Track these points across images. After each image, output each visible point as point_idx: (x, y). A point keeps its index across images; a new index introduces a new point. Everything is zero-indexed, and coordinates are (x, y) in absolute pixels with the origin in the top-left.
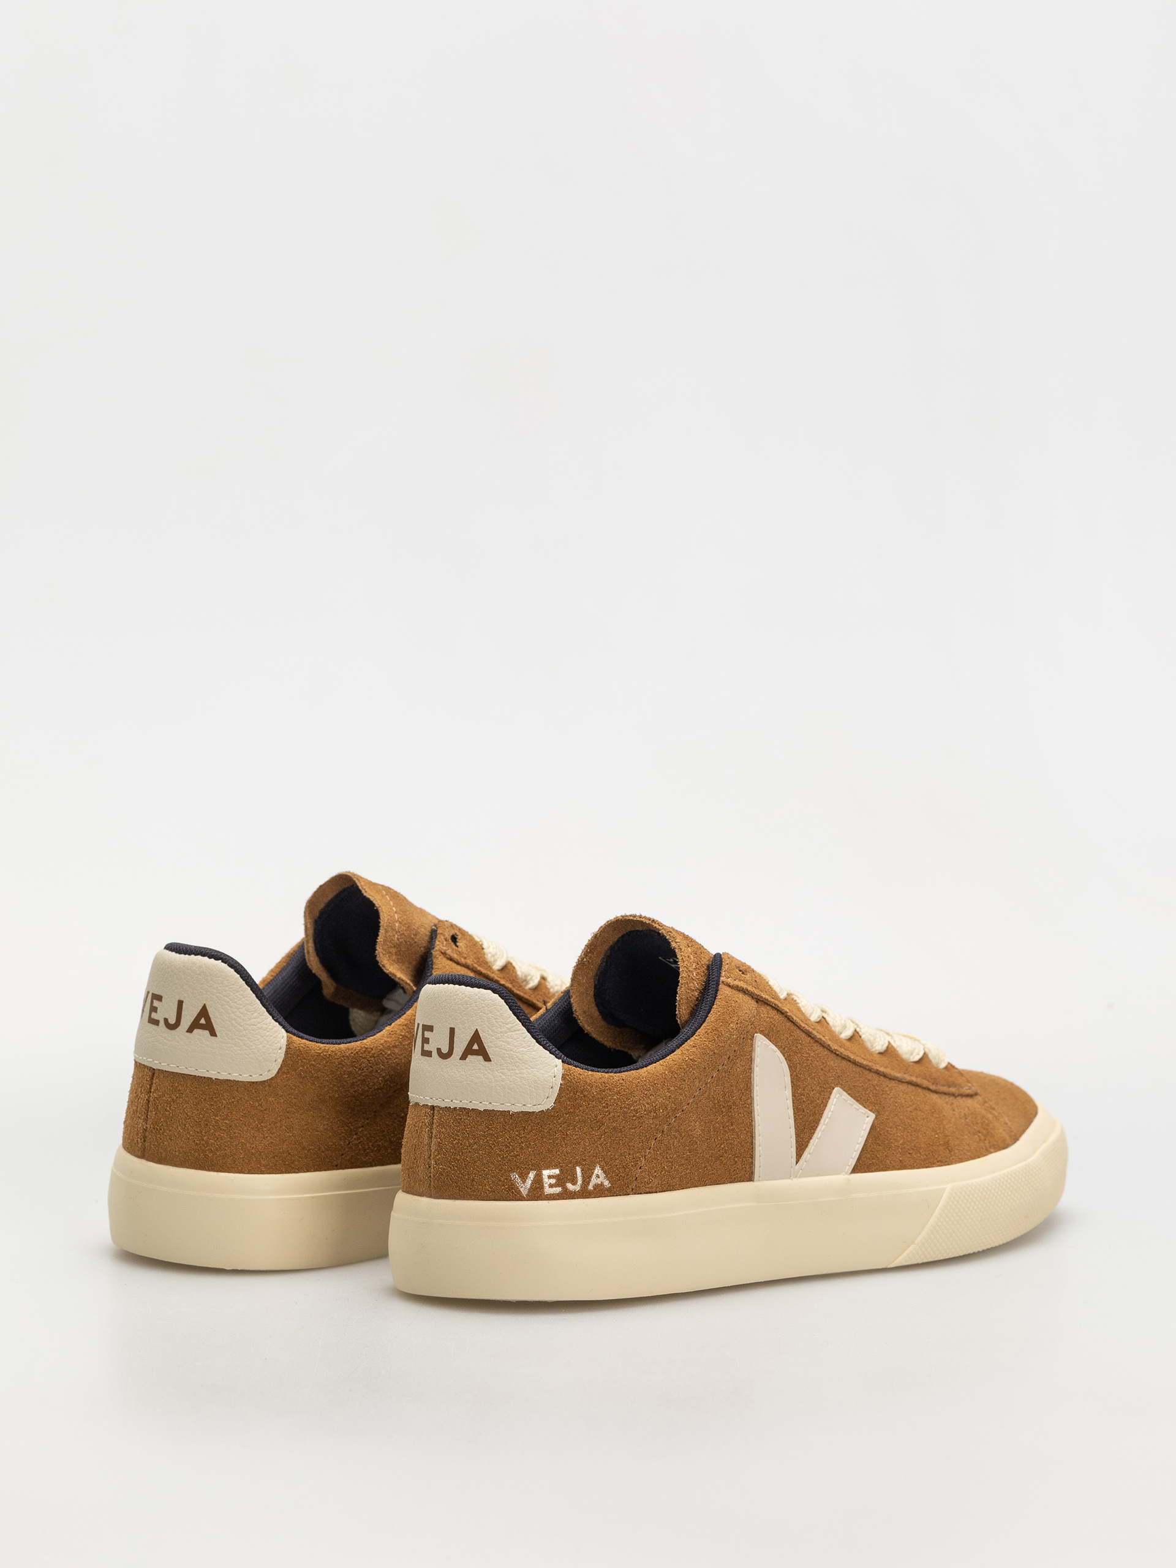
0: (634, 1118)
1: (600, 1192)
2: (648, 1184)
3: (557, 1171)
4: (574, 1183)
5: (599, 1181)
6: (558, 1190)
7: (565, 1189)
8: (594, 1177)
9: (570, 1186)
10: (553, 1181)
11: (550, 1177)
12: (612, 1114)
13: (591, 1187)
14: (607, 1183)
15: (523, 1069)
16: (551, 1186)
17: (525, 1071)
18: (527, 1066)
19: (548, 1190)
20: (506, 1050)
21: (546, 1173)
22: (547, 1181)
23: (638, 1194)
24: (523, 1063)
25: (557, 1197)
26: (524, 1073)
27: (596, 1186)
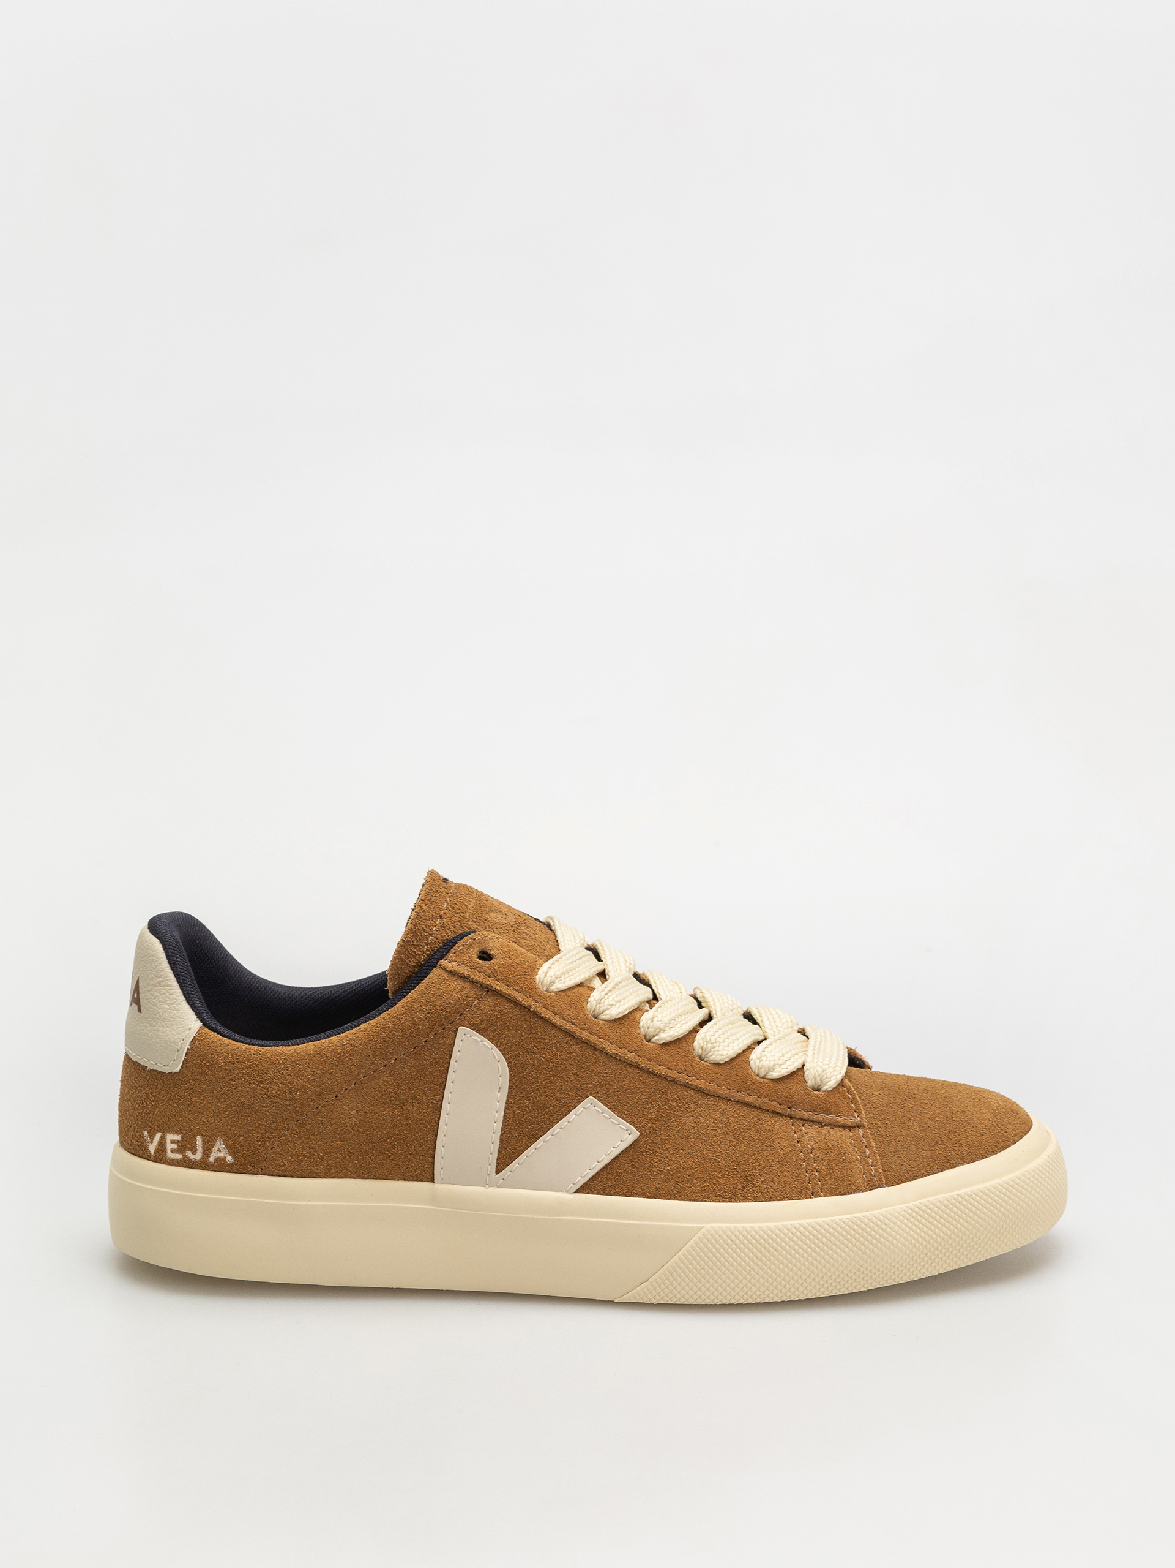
0: (265, 1096)
1: (220, 1166)
2: (281, 1166)
3: (178, 1137)
4: (194, 1152)
5: (221, 1155)
6: (179, 1156)
7: (185, 1156)
8: (215, 1148)
9: (189, 1154)
10: (175, 1146)
11: (173, 1142)
12: (239, 1089)
13: (212, 1159)
14: (229, 1158)
15: (160, 1027)
16: (173, 1151)
17: (160, 1029)
18: (164, 1024)
19: (170, 1155)
20: (152, 1004)
21: (170, 1137)
22: (170, 1146)
23: (269, 1175)
24: (162, 1020)
25: (177, 1164)
26: (160, 1031)
27: (217, 1159)
